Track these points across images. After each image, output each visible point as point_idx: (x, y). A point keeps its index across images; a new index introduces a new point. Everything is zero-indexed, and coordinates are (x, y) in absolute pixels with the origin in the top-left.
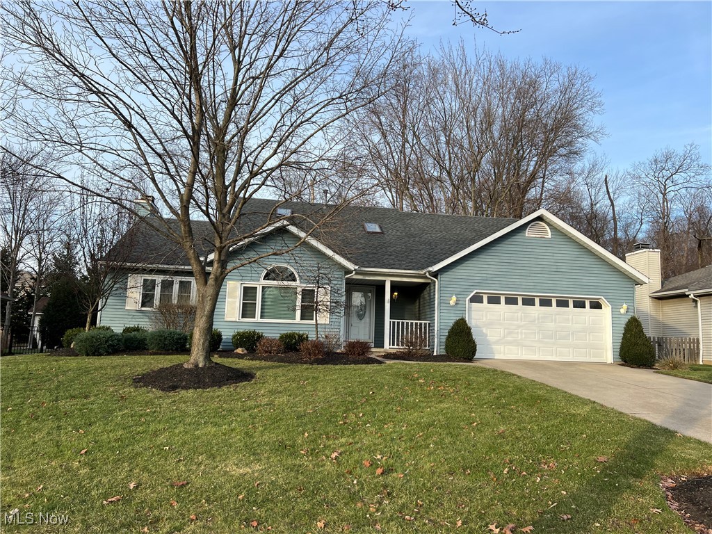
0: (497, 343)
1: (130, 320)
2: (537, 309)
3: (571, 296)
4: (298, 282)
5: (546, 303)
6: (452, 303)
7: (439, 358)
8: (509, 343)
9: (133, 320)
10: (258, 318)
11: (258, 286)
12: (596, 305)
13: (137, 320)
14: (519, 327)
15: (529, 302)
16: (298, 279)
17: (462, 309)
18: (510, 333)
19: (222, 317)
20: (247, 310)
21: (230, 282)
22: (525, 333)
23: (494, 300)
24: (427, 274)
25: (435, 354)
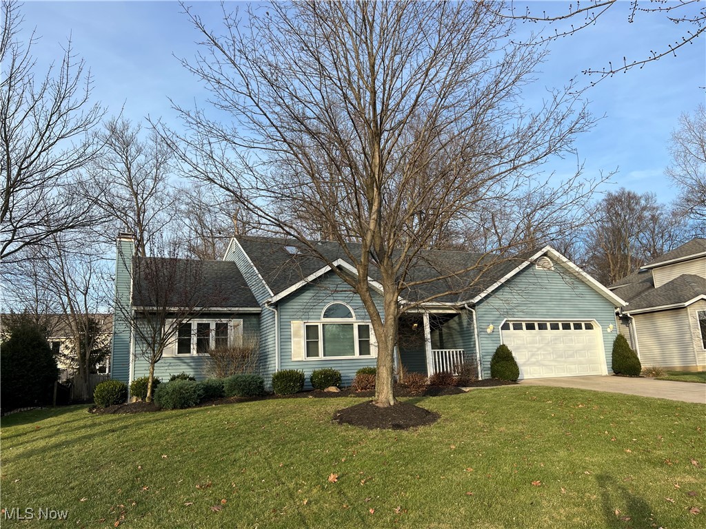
0: (524, 364)
1: (166, 368)
2: (549, 333)
3: (572, 320)
4: (354, 318)
5: (555, 327)
6: (489, 331)
7: (484, 383)
8: (534, 364)
9: (170, 368)
10: (321, 356)
11: (318, 324)
12: (589, 327)
13: (174, 367)
14: (539, 349)
15: (542, 327)
16: (353, 314)
17: (496, 336)
18: (533, 355)
19: (289, 357)
20: (311, 349)
21: (294, 322)
22: (543, 354)
23: (518, 327)
24: (466, 306)
25: (480, 379)
